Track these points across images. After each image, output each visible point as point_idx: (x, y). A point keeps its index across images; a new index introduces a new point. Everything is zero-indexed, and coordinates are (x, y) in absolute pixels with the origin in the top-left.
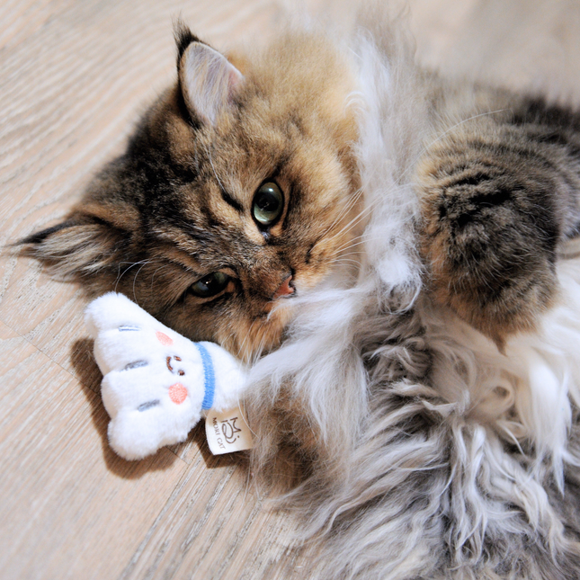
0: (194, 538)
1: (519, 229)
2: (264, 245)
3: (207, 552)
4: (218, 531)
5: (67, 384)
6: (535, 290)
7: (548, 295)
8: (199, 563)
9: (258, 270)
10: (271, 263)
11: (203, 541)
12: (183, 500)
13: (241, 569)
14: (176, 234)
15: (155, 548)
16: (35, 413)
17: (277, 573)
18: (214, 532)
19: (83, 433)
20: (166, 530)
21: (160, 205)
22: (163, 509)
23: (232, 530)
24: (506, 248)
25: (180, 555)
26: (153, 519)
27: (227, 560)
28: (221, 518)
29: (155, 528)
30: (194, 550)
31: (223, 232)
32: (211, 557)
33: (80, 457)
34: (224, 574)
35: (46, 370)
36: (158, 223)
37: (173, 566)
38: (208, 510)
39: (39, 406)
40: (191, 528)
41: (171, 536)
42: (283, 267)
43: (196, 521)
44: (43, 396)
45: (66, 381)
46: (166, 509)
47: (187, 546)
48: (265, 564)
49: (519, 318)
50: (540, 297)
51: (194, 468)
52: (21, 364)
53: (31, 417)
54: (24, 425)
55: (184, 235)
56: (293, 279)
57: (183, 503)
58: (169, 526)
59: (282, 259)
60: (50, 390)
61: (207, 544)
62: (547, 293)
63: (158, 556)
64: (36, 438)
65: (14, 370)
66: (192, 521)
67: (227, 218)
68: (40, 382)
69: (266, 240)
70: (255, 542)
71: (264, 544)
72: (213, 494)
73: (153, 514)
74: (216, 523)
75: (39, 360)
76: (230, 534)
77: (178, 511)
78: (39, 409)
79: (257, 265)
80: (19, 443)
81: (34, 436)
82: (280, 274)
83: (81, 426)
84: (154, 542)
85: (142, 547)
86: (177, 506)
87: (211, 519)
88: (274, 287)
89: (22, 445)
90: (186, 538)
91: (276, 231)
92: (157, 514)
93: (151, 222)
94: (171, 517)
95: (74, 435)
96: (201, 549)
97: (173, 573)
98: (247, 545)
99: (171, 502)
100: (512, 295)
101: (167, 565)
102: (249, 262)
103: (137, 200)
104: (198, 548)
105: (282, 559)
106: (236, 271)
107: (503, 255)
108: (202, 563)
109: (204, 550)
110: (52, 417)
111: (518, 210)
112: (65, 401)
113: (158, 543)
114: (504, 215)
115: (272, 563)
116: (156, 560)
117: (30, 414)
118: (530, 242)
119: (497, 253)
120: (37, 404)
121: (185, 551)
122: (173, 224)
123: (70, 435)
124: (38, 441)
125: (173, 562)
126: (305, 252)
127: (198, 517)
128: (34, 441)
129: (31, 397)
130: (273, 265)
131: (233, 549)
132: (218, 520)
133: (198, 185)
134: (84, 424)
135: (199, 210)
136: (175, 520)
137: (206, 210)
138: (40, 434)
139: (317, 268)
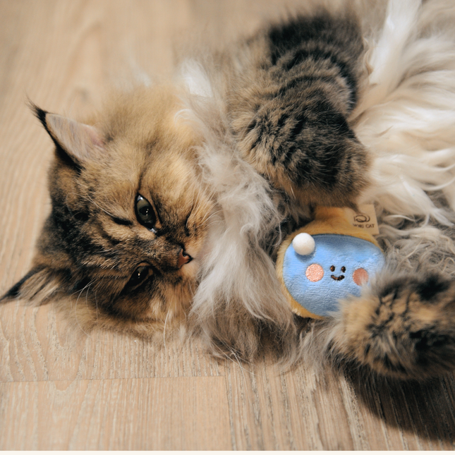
0: (259, 413)
1: (320, 135)
2: (156, 238)
3: (272, 415)
4: (269, 399)
5: (121, 386)
6: (354, 161)
7: (363, 158)
8: (272, 425)
9: (160, 256)
10: (165, 247)
11: (266, 411)
12: (236, 397)
13: (299, 410)
14: (96, 260)
15: (241, 436)
16: (115, 416)
17: (320, 395)
18: (268, 401)
19: (151, 405)
20: (240, 421)
21: (77, 245)
22: (229, 411)
23: (277, 392)
24: (320, 153)
25: (259, 428)
26: (228, 421)
27: (287, 410)
28: (266, 390)
29: (233, 425)
30: (265, 419)
31: (125, 246)
32: (276, 416)
33: (160, 419)
34: (291, 419)
35: (103, 387)
36: (83, 258)
37: (259, 438)
38: (255, 392)
39: (114, 411)
40: (253, 409)
41: (246, 422)
42: (174, 246)
43: (253, 403)
44: (112, 403)
45: (119, 385)
46: (231, 410)
47: (258, 420)
48: (310, 396)
49: (356, 184)
50: (359, 163)
51: (230, 375)
52: (86, 395)
53: (115, 420)
54: (114, 428)
55: (101, 258)
56: (184, 250)
57: (238, 399)
58: (240, 418)
59: (171, 241)
60: (114, 397)
61: (269, 410)
62: (362, 157)
63: (247, 439)
64: (127, 429)
65: (84, 402)
66: (251, 405)
67: (122, 236)
68: (105, 397)
69: (156, 234)
70: (295, 389)
71: (301, 386)
72: (251, 380)
73: (226, 418)
74: (265, 396)
75: (95, 385)
76: (277, 395)
77: (239, 406)
78: (116, 412)
79: (157, 253)
80: (119, 439)
81: (125, 429)
82: (174, 252)
83: (148, 402)
84: (239, 433)
85: (234, 441)
86: (236, 403)
87: (261, 394)
88: (175, 262)
89: (122, 439)
90: (255, 417)
91: (158, 225)
92: (228, 416)
93: (78, 259)
94: (237, 412)
95: (147, 411)
96: (268, 416)
97: (262, 441)
98: (292, 394)
99: (231, 404)
100: (342, 175)
101: (256, 439)
102: (152, 254)
103: (63, 246)
104: (266, 417)
105: (317, 386)
106: (148, 262)
107: (321, 158)
108: (274, 423)
109: (270, 415)
110: (127, 411)
111: (313, 124)
112: (127, 396)
113: (241, 432)
114: (308, 134)
115: (313, 393)
116: (247, 442)
117: (113, 418)
118: (331, 137)
119: (316, 159)
120: (112, 410)
121: (260, 423)
122: (91, 254)
123: (145, 412)
124: (129, 430)
125: (258, 435)
126: (183, 230)
127: (252, 400)
128: (127, 432)
129: (106, 409)
130: (168, 248)
131: (286, 402)
132: (265, 393)
133: (93, 220)
134: (148, 400)
135: (100, 237)
136: (241, 412)
137: (105, 236)
138: (127, 425)
139: (196, 235)
